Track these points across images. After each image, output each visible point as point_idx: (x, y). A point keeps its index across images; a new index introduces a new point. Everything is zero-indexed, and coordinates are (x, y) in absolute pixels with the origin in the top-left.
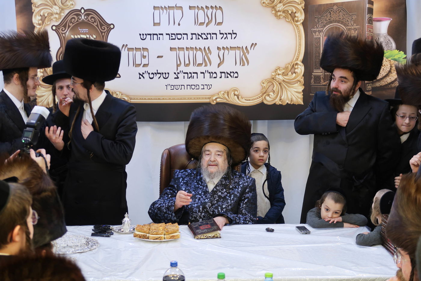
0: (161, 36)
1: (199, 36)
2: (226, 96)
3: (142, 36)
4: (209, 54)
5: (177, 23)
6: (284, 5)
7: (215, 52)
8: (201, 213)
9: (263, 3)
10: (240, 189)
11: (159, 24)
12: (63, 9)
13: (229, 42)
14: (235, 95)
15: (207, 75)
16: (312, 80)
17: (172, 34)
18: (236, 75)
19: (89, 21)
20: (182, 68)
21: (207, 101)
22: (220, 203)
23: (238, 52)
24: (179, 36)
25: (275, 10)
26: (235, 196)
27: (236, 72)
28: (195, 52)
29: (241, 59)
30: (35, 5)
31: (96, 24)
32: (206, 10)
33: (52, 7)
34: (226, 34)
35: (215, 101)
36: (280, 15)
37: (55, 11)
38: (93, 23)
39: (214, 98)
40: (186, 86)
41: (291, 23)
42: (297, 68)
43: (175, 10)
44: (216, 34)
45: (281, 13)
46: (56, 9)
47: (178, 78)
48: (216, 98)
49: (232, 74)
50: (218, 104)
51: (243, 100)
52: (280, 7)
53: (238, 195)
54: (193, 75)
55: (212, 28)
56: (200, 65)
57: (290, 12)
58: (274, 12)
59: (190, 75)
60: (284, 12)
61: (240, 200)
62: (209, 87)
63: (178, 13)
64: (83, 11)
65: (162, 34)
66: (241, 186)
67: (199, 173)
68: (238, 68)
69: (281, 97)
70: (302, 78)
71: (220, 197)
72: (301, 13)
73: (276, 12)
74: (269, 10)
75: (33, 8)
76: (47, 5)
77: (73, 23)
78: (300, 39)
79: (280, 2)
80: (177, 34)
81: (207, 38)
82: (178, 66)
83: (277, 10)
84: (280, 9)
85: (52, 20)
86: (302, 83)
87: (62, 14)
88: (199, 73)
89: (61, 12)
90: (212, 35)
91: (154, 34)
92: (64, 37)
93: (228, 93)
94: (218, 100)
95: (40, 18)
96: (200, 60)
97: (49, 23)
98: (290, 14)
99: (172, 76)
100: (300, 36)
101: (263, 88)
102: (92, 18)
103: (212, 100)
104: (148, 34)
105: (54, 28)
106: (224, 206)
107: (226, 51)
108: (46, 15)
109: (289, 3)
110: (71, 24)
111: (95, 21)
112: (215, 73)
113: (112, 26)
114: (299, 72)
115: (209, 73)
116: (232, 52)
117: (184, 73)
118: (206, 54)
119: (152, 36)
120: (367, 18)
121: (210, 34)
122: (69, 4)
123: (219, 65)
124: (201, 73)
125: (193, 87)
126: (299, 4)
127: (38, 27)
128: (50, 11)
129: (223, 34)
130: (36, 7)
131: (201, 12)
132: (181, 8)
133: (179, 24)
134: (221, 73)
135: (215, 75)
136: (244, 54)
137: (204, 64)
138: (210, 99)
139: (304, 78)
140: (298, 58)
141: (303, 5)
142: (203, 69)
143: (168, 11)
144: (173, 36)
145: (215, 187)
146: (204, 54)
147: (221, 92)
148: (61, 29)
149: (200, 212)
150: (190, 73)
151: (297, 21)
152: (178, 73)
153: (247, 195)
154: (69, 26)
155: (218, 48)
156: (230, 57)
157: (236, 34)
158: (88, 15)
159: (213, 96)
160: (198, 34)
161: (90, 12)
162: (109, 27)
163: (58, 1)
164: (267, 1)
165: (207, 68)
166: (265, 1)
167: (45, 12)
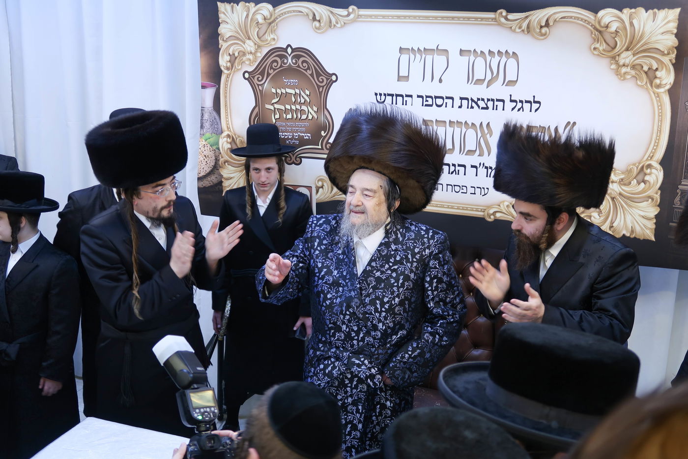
0: (409, 99)
1: (473, 103)
3: (378, 97)
4: (488, 136)
5: (436, 78)
6: (634, 55)
8: (345, 315)
9: (595, 49)
10: (415, 264)
11: (407, 78)
12: (259, 47)
13: (526, 117)
15: (482, 171)
16: (677, 199)
17: (427, 97)
19: (299, 66)
21: (480, 214)
22: (379, 293)
24: (439, 101)
25: (617, 63)
28: (464, 130)
30: (223, 37)
31: (309, 72)
32: (488, 58)
33: (244, 43)
34: (521, 102)
35: (492, 217)
36: (625, 73)
37: (249, 49)
38: (306, 70)
39: (491, 211)
40: (444, 187)
41: (647, 89)
42: (650, 174)
43: (435, 56)
44: (503, 101)
45: (628, 69)
46: (249, 46)
48: (496, 212)
50: (497, 221)
52: (627, 58)
54: (457, 168)
55: (498, 90)
57: (646, 68)
58: (613, 66)
59: (452, 168)
60: (633, 67)
62: (484, 191)
63: (440, 60)
64: (289, 50)
65: (411, 96)
69: (612, 223)
70: (657, 193)
72: (668, 71)
73: (619, 66)
74: (604, 62)
75: (221, 42)
76: (238, 39)
77: (274, 70)
78: (661, 121)
79: (627, 49)
80: (436, 97)
81: (487, 108)
83: (621, 62)
84: (627, 61)
85: (244, 62)
86: (657, 201)
87: (259, 54)
88: (468, 167)
89: (256, 52)
90: (496, 103)
91: (397, 95)
92: (261, 91)
94: (498, 215)
95: (228, 58)
96: (471, 145)
97: (240, 67)
98: (646, 73)
100: (661, 115)
102: (303, 62)
103: (488, 214)
104: (389, 95)
106: (385, 300)
108: (236, 54)
109: (645, 51)
110: (271, 71)
111: (308, 68)
113: (334, 78)
114: (652, 182)
115: (486, 168)
118: (483, 135)
119: (394, 97)
121: (493, 100)
122: (269, 39)
124: (472, 166)
125: (457, 189)
126: (663, 54)
127: (226, 71)
128: (241, 48)
129: (515, 101)
130: (223, 40)
131: (480, 62)
132: (446, 51)
133: (440, 81)
137: (478, 152)
138: (484, 212)
139: (661, 194)
140: (653, 156)
141: (673, 56)
143: (424, 56)
144: (428, 100)
146: (479, 135)
147: (503, 202)
148: (256, 78)
149: (343, 314)
150: (454, 165)
151: (659, 86)
154: (268, 74)
157: (539, 103)
158: (297, 57)
159: (490, 207)
160: (472, 100)
161: (301, 53)
162: (330, 79)
163: (254, 33)
164: (602, 47)
165: (482, 160)
166: (597, 45)
167: (235, 49)
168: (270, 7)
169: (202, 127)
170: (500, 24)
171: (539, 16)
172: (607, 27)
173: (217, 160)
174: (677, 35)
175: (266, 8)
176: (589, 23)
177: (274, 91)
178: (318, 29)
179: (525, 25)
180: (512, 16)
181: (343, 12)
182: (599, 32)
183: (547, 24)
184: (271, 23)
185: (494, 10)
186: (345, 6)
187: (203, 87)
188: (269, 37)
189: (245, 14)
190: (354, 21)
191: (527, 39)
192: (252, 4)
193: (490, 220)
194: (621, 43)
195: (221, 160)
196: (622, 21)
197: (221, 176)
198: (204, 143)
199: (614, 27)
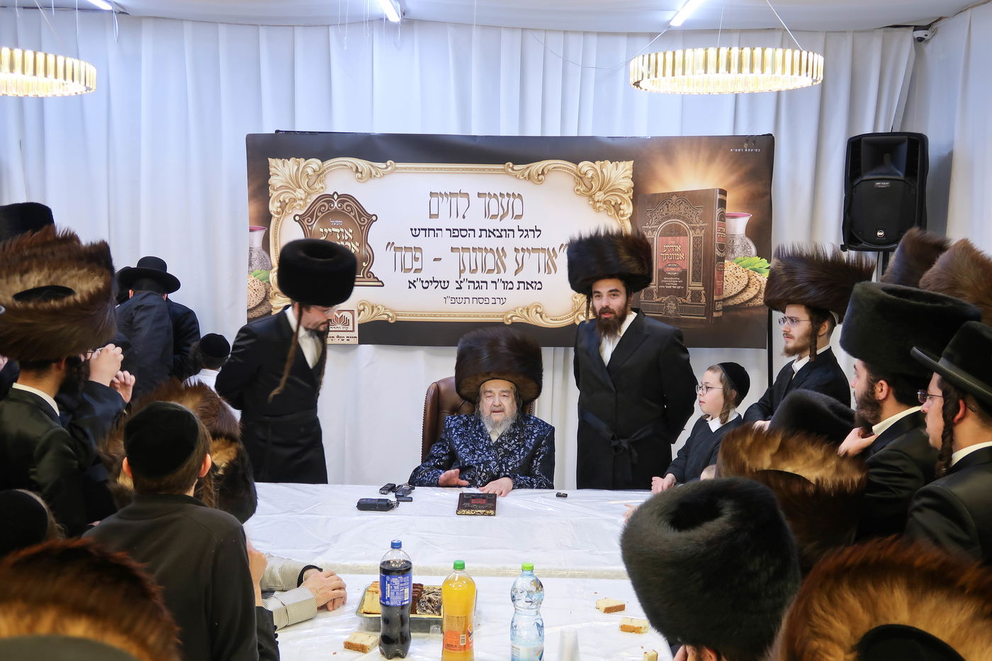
0: (439, 232)
1: (490, 233)
2: (525, 314)
3: (414, 231)
4: (503, 257)
5: (461, 215)
6: (605, 194)
7: (511, 254)
8: (482, 472)
9: (577, 190)
10: (533, 440)
11: (437, 216)
12: (309, 194)
13: (531, 242)
14: (537, 313)
15: (500, 285)
17: (454, 230)
18: (539, 286)
19: (343, 210)
20: (467, 275)
21: (500, 320)
22: (505, 459)
23: (542, 255)
24: (464, 233)
25: (593, 200)
26: (526, 449)
27: (540, 282)
28: (484, 254)
29: (547, 265)
30: (273, 187)
31: (353, 214)
32: (500, 199)
33: (295, 191)
34: (526, 230)
35: (510, 321)
36: (599, 207)
37: (299, 196)
38: (350, 213)
39: (509, 316)
40: (471, 300)
41: (615, 218)
43: (459, 198)
44: (513, 230)
45: (602, 204)
46: (300, 193)
47: (461, 288)
48: (512, 316)
49: (534, 285)
50: (514, 324)
51: (548, 320)
52: (600, 196)
53: (531, 448)
54: (481, 284)
55: (508, 223)
56: (490, 271)
57: (613, 203)
58: (591, 202)
59: (477, 285)
60: (605, 203)
61: (533, 456)
62: (502, 300)
63: (463, 202)
64: (336, 197)
65: (441, 230)
66: (536, 435)
67: (479, 421)
68: (542, 277)
71: (506, 450)
72: (628, 204)
73: (595, 202)
74: (585, 200)
75: (271, 191)
76: (289, 188)
77: (322, 213)
79: (600, 190)
80: (461, 230)
81: (501, 236)
82: (461, 272)
83: (596, 199)
84: (600, 199)
85: (295, 207)
87: (309, 200)
88: (489, 283)
89: (307, 198)
90: (508, 232)
91: (429, 230)
92: (310, 231)
93: (528, 309)
94: (514, 319)
95: (279, 204)
96: (490, 265)
97: (290, 211)
98: (613, 206)
99: (453, 285)
101: (575, 303)
102: (347, 206)
103: (506, 319)
104: (422, 229)
105: (297, 218)
106: (510, 464)
107: (527, 254)
108: (287, 201)
109: (612, 191)
110: (319, 214)
111: (352, 211)
112: (511, 282)
113: (374, 218)
115: (503, 282)
116: (534, 255)
117: (469, 282)
118: (500, 257)
119: (427, 231)
120: (717, 213)
121: (505, 230)
122: (318, 188)
123: (516, 273)
124: (492, 282)
125: (481, 301)
126: (625, 193)
127: (276, 216)
128: (292, 196)
129: (522, 230)
130: (274, 190)
131: (493, 201)
132: (466, 195)
133: (464, 217)
134: (519, 282)
135: (510, 285)
136: (550, 257)
137: (496, 271)
138: (503, 317)
141: (631, 194)
142: (494, 277)
143: (449, 198)
144: (455, 232)
145: (500, 438)
146: (497, 257)
147: (518, 308)
148: (306, 220)
149: (480, 471)
150: (478, 282)
151: (623, 216)
152: (461, 282)
153: (543, 449)
154: (317, 217)
155: (516, 250)
156: (531, 261)
157: (540, 231)
158: (343, 202)
159: (508, 313)
160: (489, 231)
161: (345, 198)
162: (371, 219)
163: (304, 183)
164: (582, 188)
165: (499, 276)
166: (579, 188)
167: (286, 197)
168: (319, 162)
169: (250, 265)
170: (508, 174)
171: (537, 167)
172: (585, 174)
173: (267, 292)
174: (632, 179)
175: (315, 163)
176: (573, 171)
177: (322, 230)
178: (361, 179)
179: (526, 174)
180: (516, 167)
181: (382, 165)
182: (580, 177)
183: (543, 173)
184: (319, 175)
185: (503, 163)
186: (384, 161)
187: (251, 230)
188: (318, 186)
189: (296, 167)
190: (391, 172)
191: (528, 184)
192: (302, 160)
193: (508, 323)
194: (596, 185)
195: (272, 292)
196: (596, 170)
197: (271, 306)
198: (253, 278)
199: (590, 174)
